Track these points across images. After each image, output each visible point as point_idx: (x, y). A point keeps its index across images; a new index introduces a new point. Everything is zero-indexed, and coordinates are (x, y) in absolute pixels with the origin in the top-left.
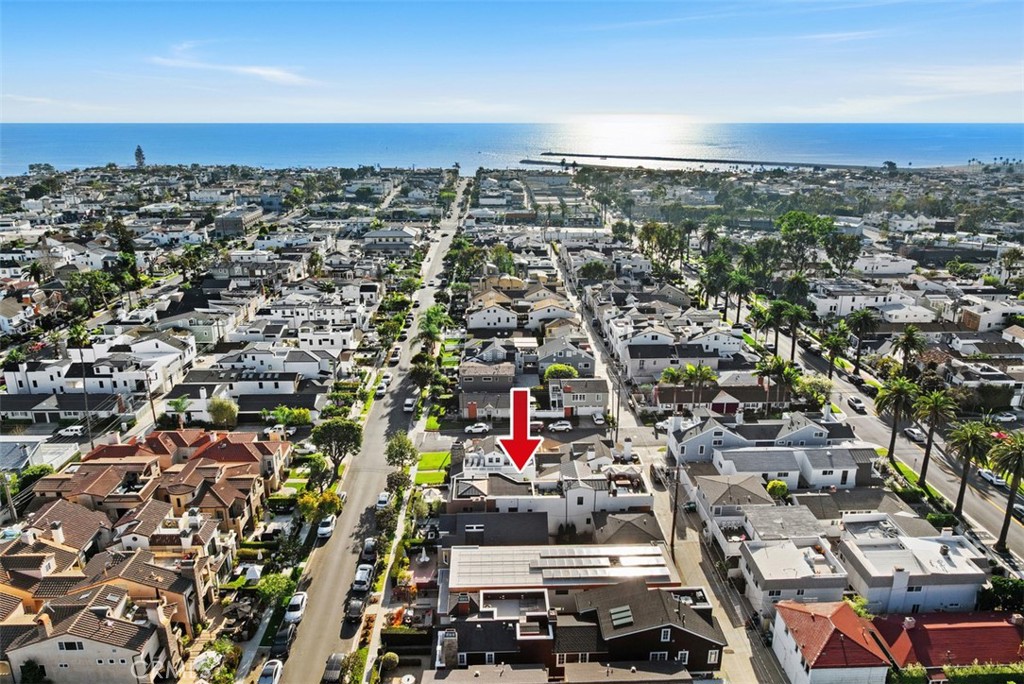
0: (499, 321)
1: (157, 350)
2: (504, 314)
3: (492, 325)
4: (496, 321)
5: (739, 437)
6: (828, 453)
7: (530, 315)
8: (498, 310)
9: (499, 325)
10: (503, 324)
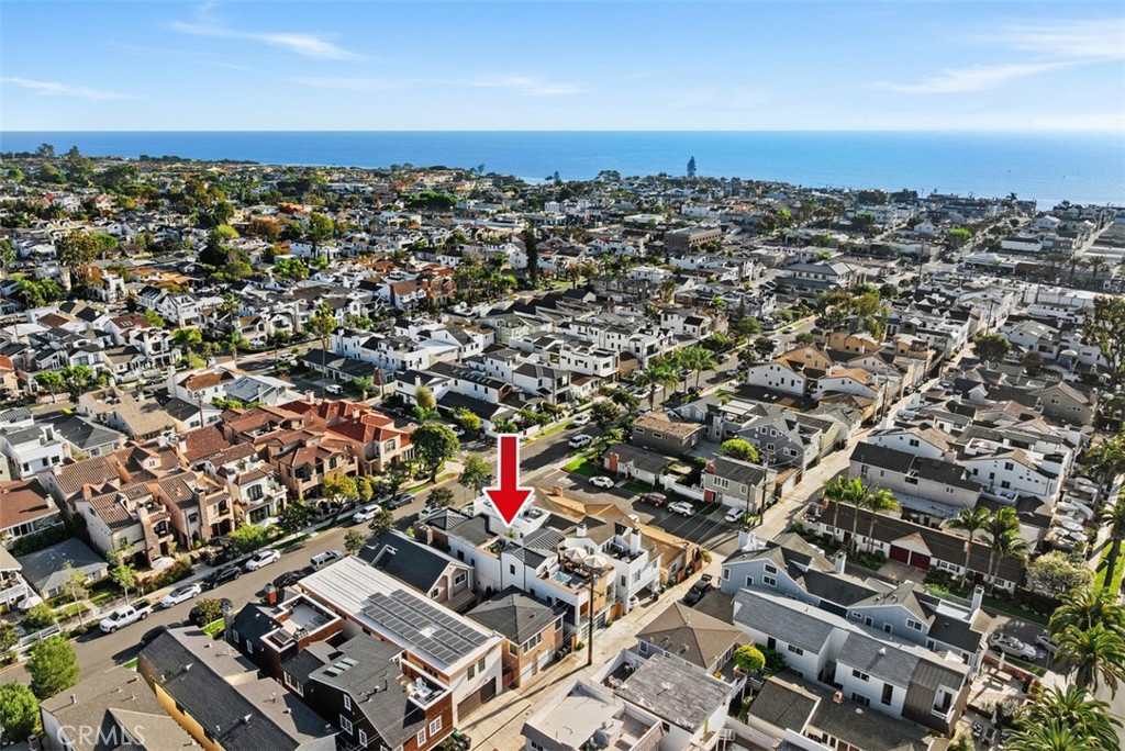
0: (782, 382)
1: (446, 340)
2: (789, 375)
3: (773, 385)
4: (779, 382)
5: (800, 585)
6: (883, 650)
7: (820, 382)
8: (782, 368)
9: (781, 387)
10: (786, 387)
